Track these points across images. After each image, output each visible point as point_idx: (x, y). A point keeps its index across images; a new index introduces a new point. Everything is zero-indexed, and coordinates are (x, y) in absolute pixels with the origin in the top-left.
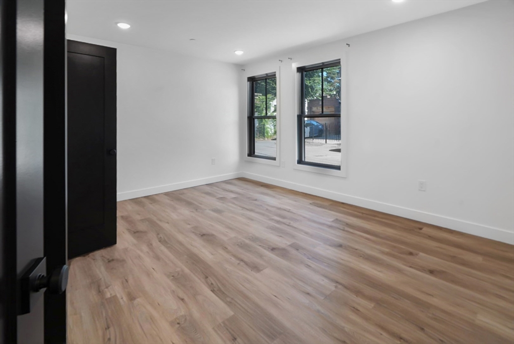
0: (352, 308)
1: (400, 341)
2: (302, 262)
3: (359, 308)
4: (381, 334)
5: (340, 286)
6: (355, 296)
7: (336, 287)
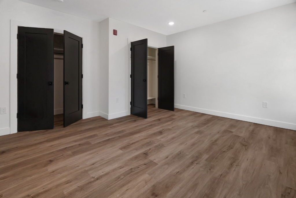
0: (70, 181)
1: (32, 197)
2: (126, 165)
3: (68, 185)
4: (43, 189)
5: (93, 180)
6: (79, 185)
7: (93, 178)
